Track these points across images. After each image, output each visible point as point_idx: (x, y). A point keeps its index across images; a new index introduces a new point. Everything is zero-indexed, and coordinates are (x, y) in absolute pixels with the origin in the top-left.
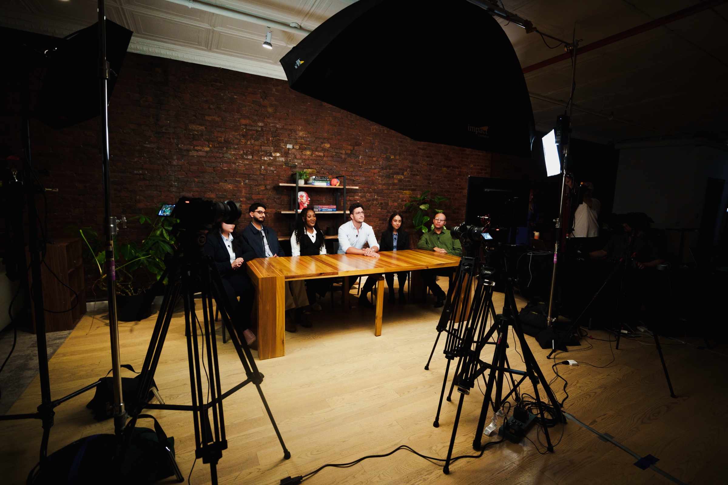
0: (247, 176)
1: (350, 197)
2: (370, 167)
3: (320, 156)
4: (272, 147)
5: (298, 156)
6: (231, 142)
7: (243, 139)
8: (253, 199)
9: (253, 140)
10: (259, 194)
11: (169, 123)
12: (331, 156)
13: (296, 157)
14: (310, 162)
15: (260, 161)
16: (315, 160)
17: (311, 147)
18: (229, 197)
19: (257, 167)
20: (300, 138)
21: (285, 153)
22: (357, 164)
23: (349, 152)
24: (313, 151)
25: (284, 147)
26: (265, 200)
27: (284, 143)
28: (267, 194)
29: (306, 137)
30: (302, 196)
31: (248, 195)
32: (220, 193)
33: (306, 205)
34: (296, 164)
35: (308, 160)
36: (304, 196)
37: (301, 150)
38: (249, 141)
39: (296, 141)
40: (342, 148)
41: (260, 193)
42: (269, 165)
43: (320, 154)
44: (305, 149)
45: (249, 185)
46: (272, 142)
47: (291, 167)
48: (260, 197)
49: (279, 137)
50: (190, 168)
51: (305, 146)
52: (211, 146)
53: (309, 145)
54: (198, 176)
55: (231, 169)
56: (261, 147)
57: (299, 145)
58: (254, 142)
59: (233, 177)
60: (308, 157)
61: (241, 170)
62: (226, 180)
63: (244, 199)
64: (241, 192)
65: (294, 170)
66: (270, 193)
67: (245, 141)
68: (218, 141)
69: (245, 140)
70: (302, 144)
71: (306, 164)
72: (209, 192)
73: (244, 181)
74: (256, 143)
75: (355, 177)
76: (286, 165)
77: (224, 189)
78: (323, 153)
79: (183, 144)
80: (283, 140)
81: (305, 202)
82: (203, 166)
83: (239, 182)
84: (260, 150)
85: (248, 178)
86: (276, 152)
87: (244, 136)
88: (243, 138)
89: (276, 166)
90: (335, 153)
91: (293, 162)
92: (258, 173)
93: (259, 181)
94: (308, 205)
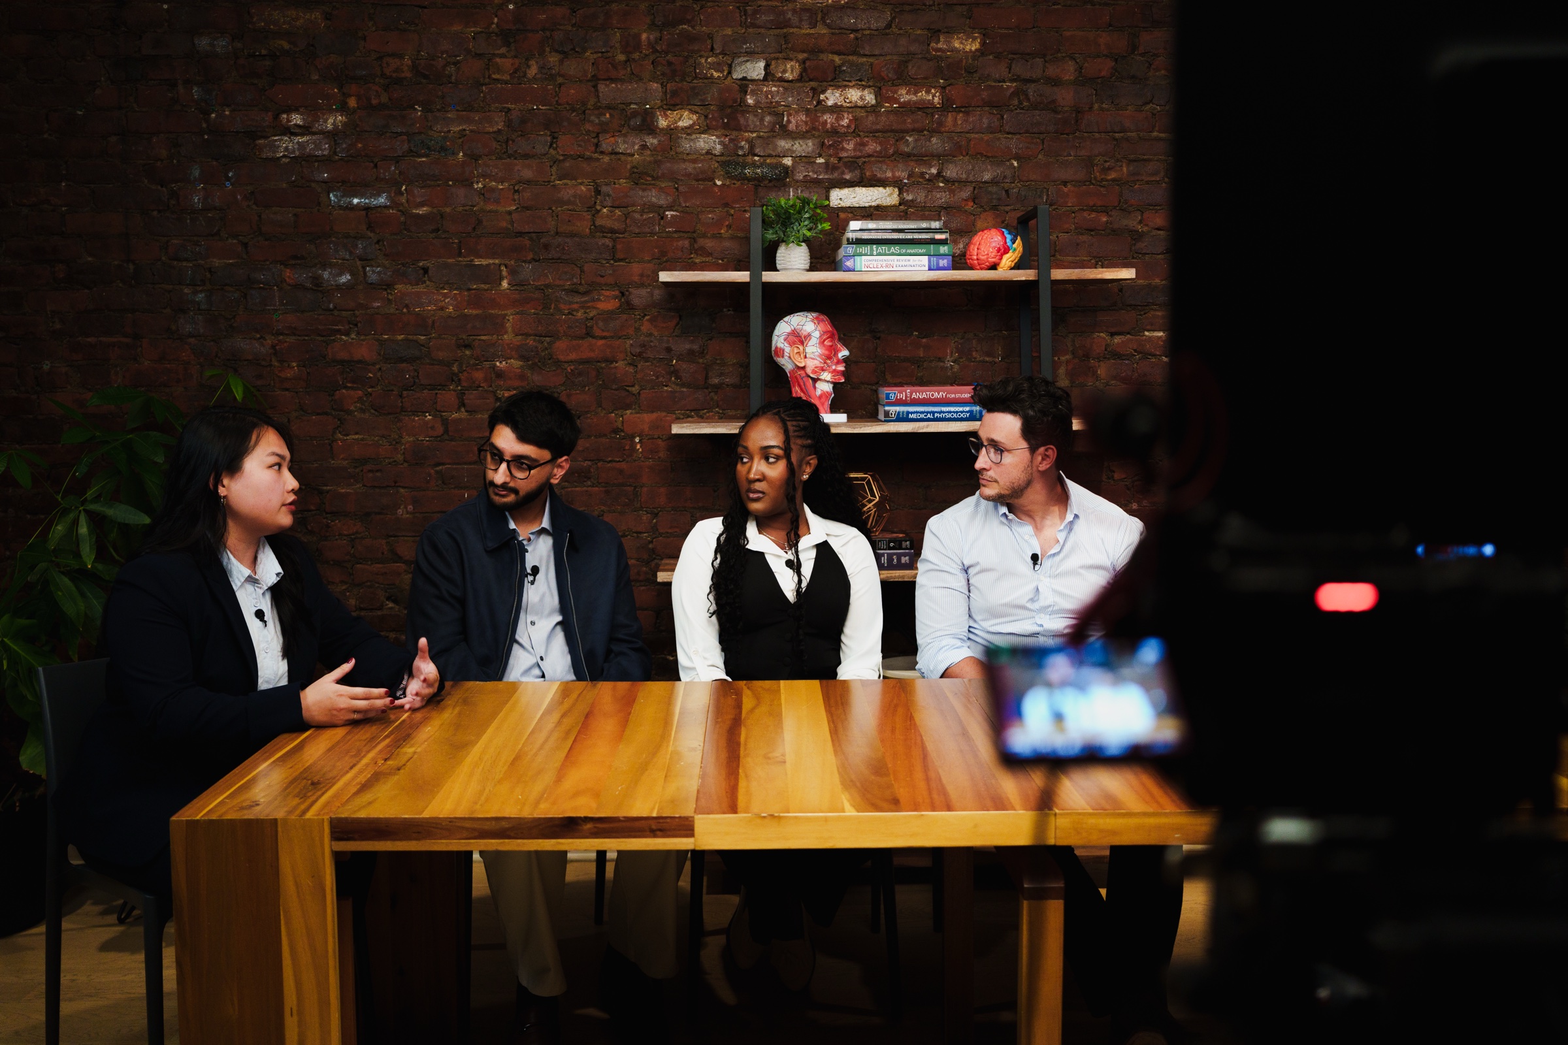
0: (528, 243)
1: (1112, 334)
3: (924, 108)
4: (654, 79)
5: (796, 121)
6: (450, 76)
7: (503, 56)
8: (558, 363)
9: (557, 51)
10: (589, 334)
11: (167, 10)
12: (990, 104)
13: (784, 128)
14: (864, 145)
15: (590, 159)
16: (892, 131)
17: (871, 60)
18: (441, 355)
19: (575, 196)
20: (806, 16)
21: (722, 108)
22: (1155, 134)
23: (1105, 67)
24: (878, 83)
25: (716, 74)
26: (620, 364)
27: (717, 55)
28: (631, 331)
30: (798, 339)
31: (531, 342)
32: (400, 337)
33: (828, 388)
34: (788, 161)
35: (855, 134)
36: (809, 336)
37: (813, 84)
38: (532, 62)
39: (785, 36)
40: (1059, 51)
41: (597, 332)
42: (639, 177)
43: (922, 94)
44: (836, 79)
45: (537, 288)
46: (652, 57)
47: (758, 181)
48: (595, 348)
49: (688, 22)
50: (260, 216)
51: (837, 59)
52: (352, 103)
53: (855, 53)
54: (295, 257)
55: (448, 210)
56: (595, 87)
57: (801, 56)
58: (561, 62)
59: (460, 254)
60: (855, 119)
61: (496, 212)
62: (426, 270)
63: (516, 363)
64: (497, 325)
66: (646, 327)
67: (517, 61)
68: (383, 75)
69: (516, 57)
70: (815, 51)
71: (840, 159)
72: (347, 334)
73: (513, 272)
74: (572, 67)
75: (1146, 215)
76: (728, 175)
77: (418, 314)
78: (944, 88)
79: (228, 106)
80: (711, 37)
81: (814, 372)
82: (319, 204)
83: (491, 277)
84: (592, 101)
85: (530, 256)
86: (673, 107)
87: (507, 37)
88: (503, 50)
89: (676, 181)
90: (1012, 81)
91: (770, 156)
92: (584, 226)
93: (586, 267)
94: (836, 385)
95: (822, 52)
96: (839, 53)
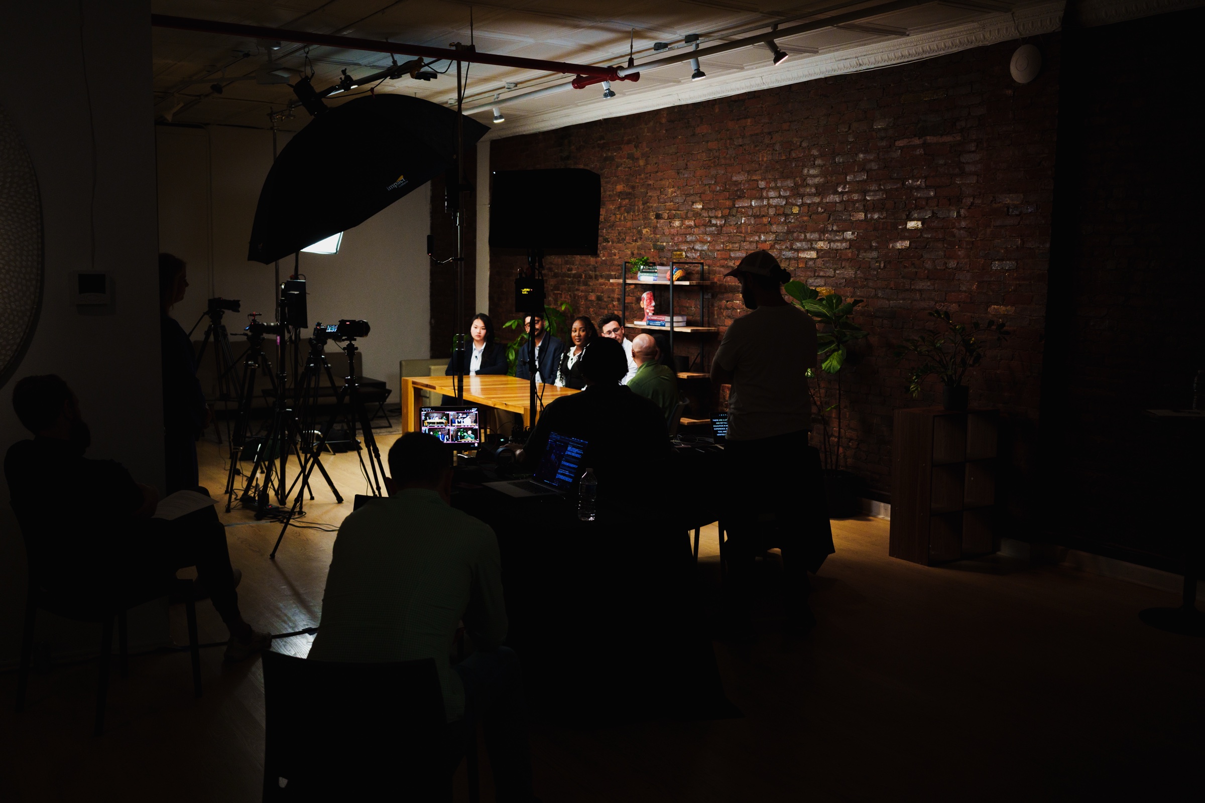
1: (727, 301)
2: (757, 238)
3: (690, 227)
4: (642, 220)
5: (667, 231)
7: (618, 214)
9: (626, 212)
12: (703, 225)
13: (664, 234)
14: (679, 239)
15: (631, 243)
16: (684, 234)
17: (681, 212)
19: (628, 254)
20: (668, 200)
21: (653, 228)
22: (737, 234)
23: (727, 212)
24: (682, 219)
29: (676, 196)
31: (620, 297)
34: (665, 244)
35: (677, 235)
36: (647, 299)
37: (670, 220)
38: (623, 216)
39: (665, 205)
40: (718, 207)
43: (690, 222)
46: (642, 213)
47: (659, 250)
48: (630, 299)
49: (649, 202)
51: (674, 212)
53: (678, 210)
55: (608, 258)
56: (632, 222)
57: (668, 212)
58: (627, 215)
60: (678, 231)
65: (661, 254)
70: (670, 210)
71: (674, 243)
74: (628, 217)
76: (654, 248)
78: (694, 220)
80: (652, 207)
87: (619, 209)
88: (618, 212)
90: (708, 217)
91: (662, 242)
95: (672, 210)
96: (675, 210)
